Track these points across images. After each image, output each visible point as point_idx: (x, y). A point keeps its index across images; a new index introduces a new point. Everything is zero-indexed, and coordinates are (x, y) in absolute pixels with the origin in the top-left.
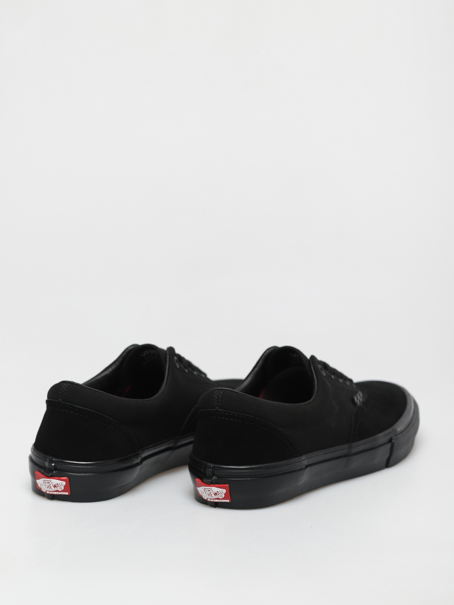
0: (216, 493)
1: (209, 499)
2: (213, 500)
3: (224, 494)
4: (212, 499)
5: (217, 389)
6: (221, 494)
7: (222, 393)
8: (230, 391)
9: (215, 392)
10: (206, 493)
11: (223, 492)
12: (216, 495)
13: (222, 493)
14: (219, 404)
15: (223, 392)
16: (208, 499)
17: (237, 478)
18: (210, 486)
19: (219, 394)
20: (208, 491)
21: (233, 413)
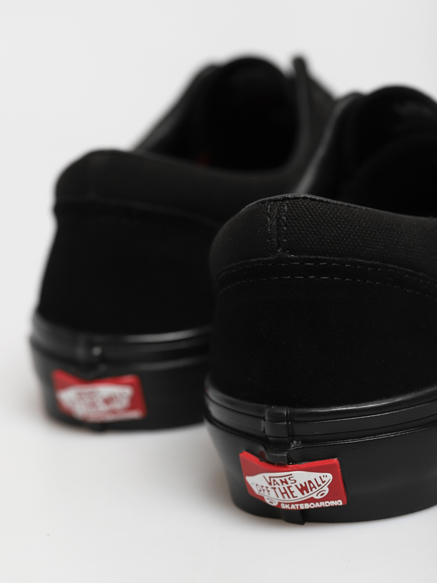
0: (304, 485)
1: (285, 503)
2: (297, 505)
3: (328, 487)
4: (294, 503)
5: (270, 201)
6: (319, 486)
7: (286, 207)
8: (308, 201)
9: (267, 209)
10: (274, 488)
11: (323, 482)
12: (305, 492)
13: (323, 485)
14: (285, 240)
15: (288, 207)
16: (282, 505)
17: (359, 438)
18: (285, 469)
19: (279, 211)
20: (282, 482)
21: (325, 261)
